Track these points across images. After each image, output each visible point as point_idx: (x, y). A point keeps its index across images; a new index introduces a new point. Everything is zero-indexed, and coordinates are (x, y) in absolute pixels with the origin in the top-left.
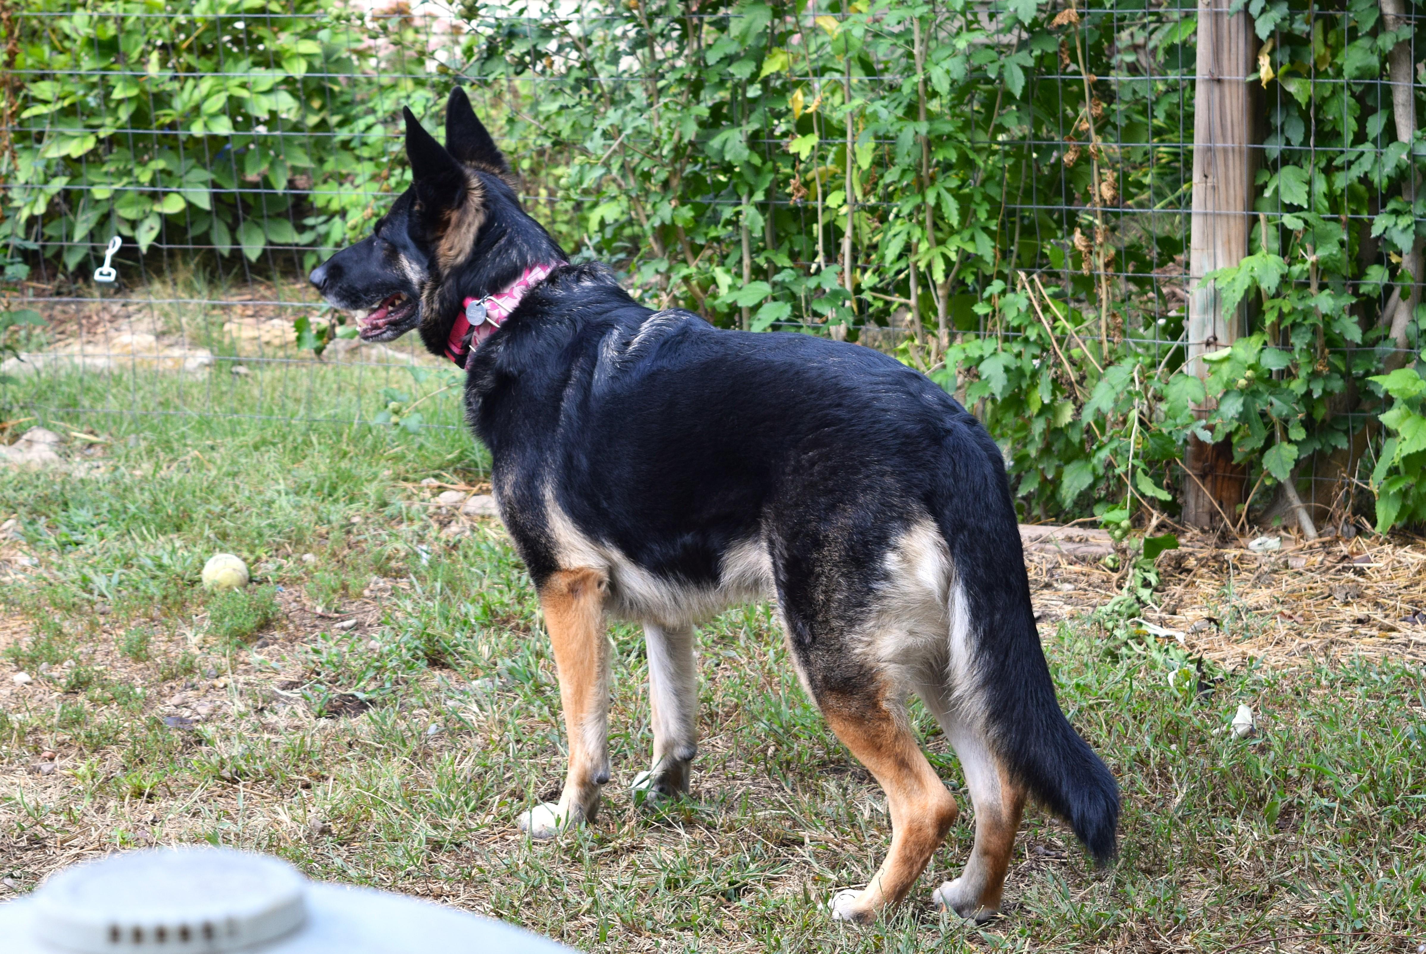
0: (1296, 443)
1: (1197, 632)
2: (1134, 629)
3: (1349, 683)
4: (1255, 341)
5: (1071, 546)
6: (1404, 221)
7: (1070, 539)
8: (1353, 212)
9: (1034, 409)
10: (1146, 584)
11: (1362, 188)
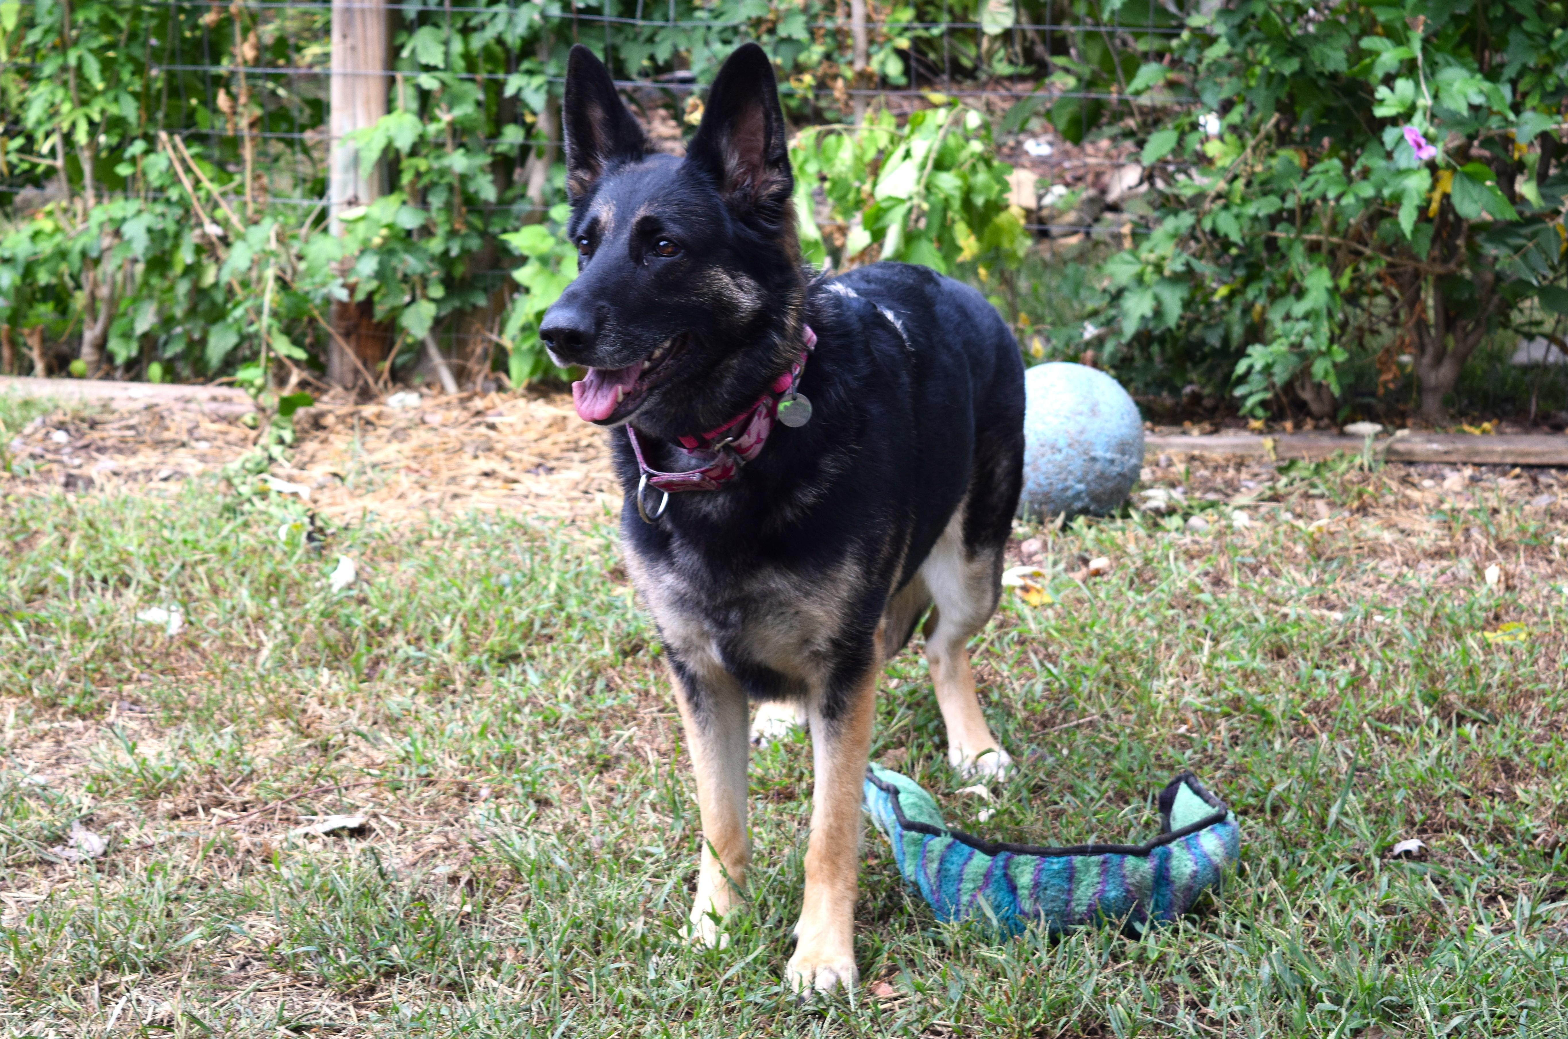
0: (434, 300)
1: (321, 487)
2: (260, 485)
3: (460, 534)
4: (394, 200)
5: (214, 406)
6: (538, 80)
7: (214, 399)
8: (491, 72)
9: (178, 269)
10: (281, 441)
11: (498, 49)
